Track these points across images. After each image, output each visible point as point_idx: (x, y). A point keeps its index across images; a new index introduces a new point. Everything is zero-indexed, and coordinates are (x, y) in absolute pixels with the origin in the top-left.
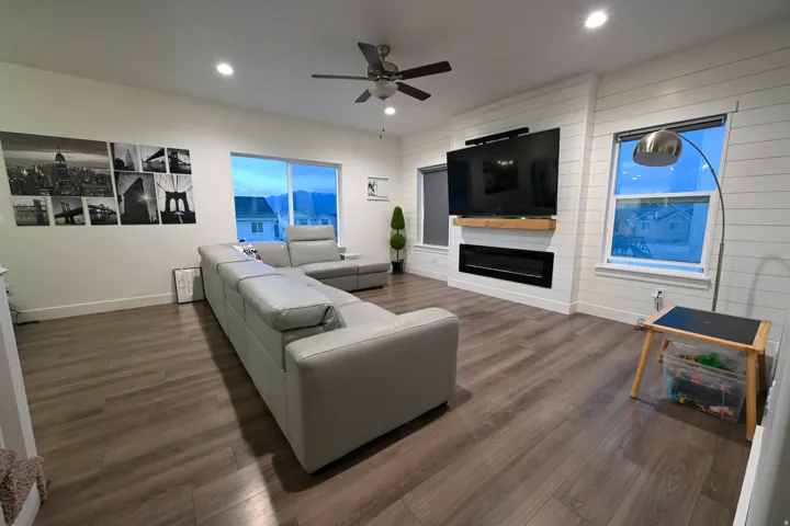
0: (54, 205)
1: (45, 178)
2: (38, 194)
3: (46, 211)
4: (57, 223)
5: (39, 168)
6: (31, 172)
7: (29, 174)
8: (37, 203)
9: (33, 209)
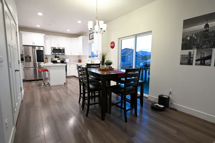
0: (197, 54)
1: (196, 40)
2: (191, 49)
3: (193, 58)
4: (196, 64)
5: (195, 35)
6: (191, 37)
7: (190, 39)
8: (190, 53)
9: (188, 56)
